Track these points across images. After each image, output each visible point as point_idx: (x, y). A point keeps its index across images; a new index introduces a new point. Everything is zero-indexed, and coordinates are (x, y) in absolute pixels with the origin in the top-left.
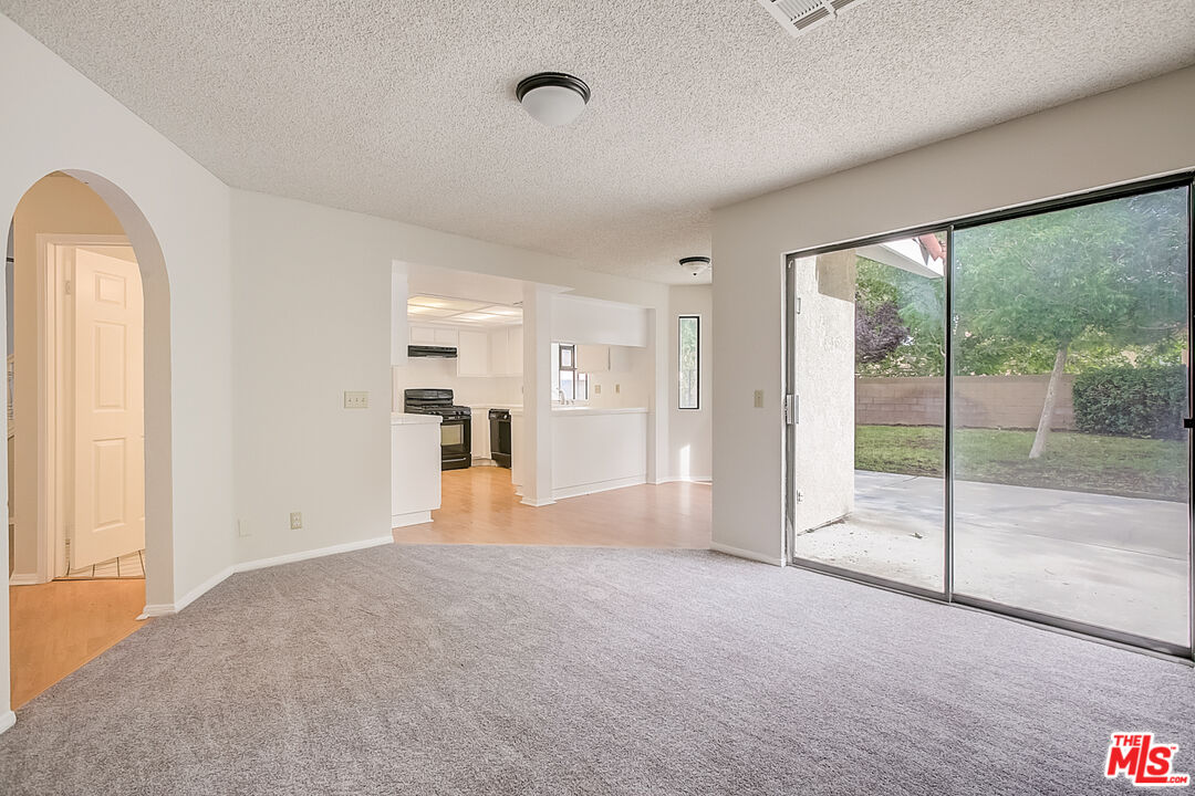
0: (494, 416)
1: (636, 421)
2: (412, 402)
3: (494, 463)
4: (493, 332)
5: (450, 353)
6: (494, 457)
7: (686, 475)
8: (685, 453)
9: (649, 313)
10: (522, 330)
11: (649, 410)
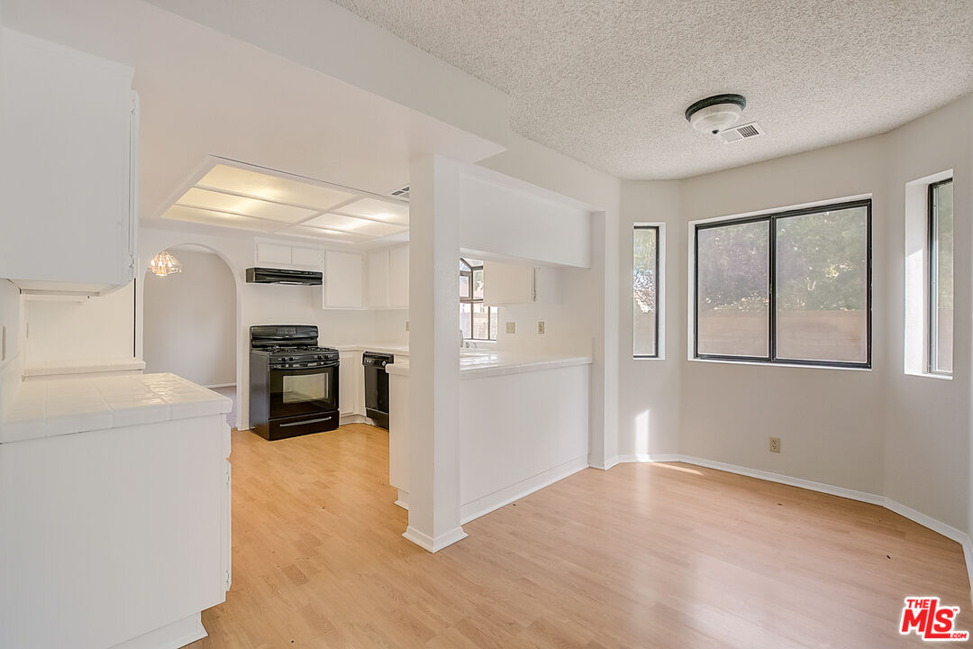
0: (369, 361)
1: (576, 378)
2: (259, 343)
3: (370, 422)
4: (370, 251)
5: (314, 278)
6: (370, 414)
7: (643, 455)
8: (643, 423)
9: (593, 218)
10: (408, 249)
11: (594, 360)
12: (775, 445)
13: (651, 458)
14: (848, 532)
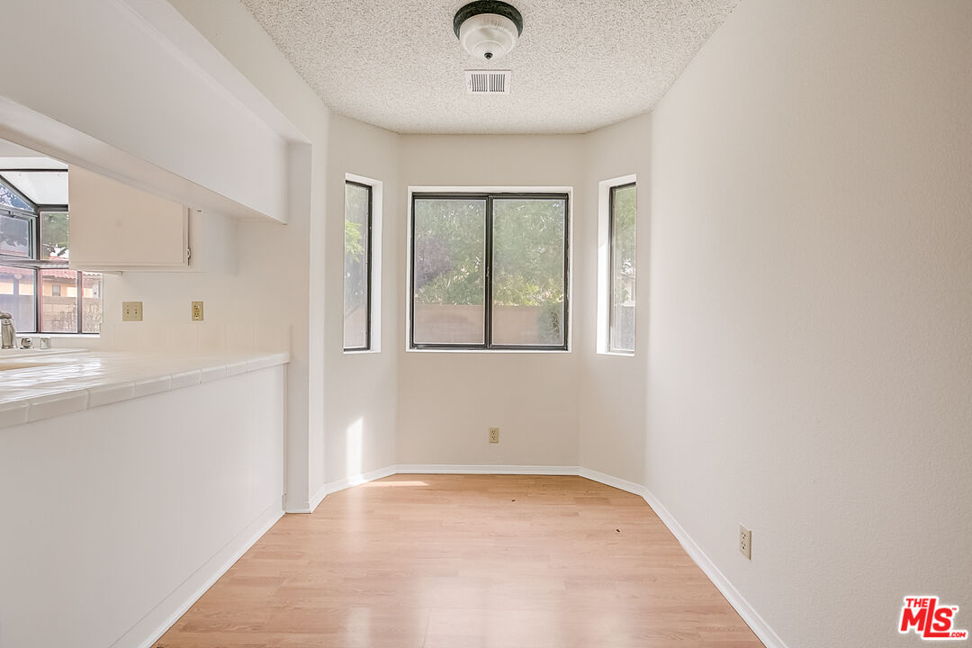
7: (356, 475)
9: (292, 148)
11: (292, 357)
12: (494, 436)
13: (365, 478)
14: (576, 514)
